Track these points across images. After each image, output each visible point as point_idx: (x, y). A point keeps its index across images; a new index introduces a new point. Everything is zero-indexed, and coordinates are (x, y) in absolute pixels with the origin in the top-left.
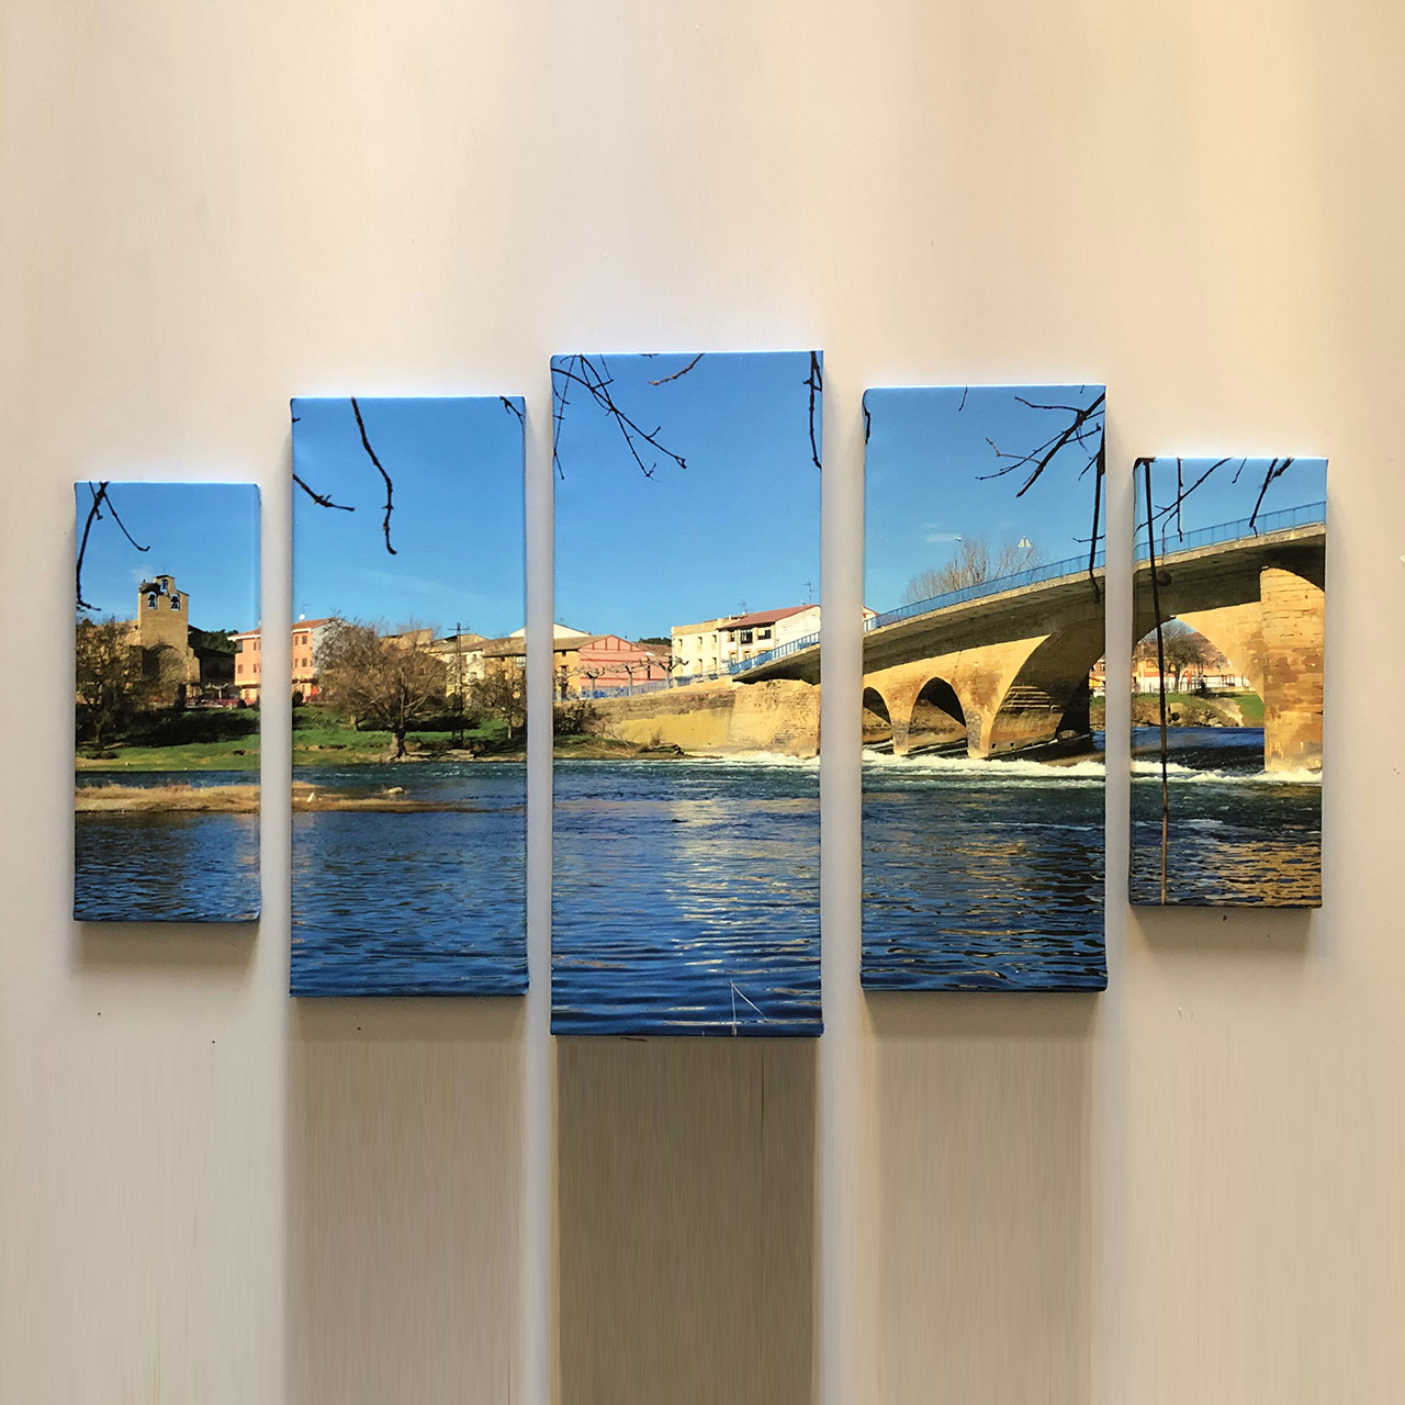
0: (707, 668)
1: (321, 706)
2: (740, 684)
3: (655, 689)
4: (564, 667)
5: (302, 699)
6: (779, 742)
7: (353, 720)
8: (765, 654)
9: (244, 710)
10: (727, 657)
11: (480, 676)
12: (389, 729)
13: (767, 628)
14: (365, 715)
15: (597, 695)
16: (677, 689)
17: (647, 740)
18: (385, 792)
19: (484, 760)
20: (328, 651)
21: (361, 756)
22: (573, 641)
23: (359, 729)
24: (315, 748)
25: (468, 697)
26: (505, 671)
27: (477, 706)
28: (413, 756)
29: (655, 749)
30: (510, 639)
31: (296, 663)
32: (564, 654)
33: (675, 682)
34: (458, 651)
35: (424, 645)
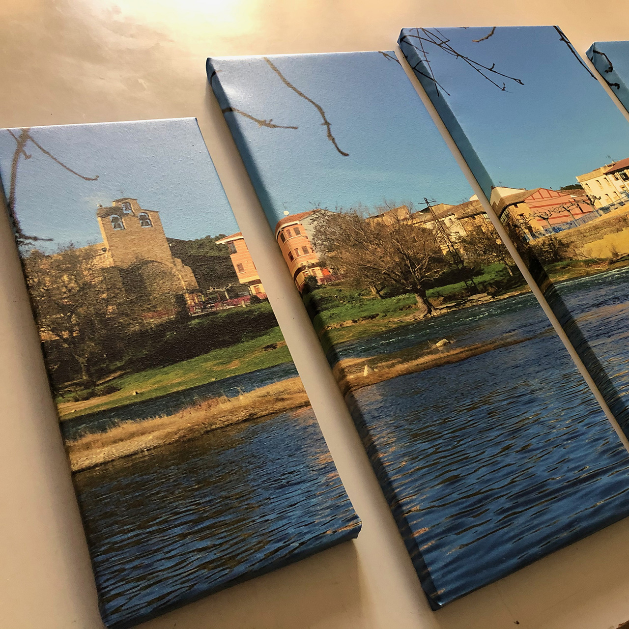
0: (614, 199)
1: (338, 285)
3: (591, 219)
4: (521, 215)
5: (316, 281)
7: (374, 291)
9: (259, 305)
11: (463, 233)
12: (408, 291)
14: (382, 284)
15: (557, 230)
16: (605, 216)
17: (607, 254)
18: (434, 347)
19: (502, 297)
20: (323, 237)
21: (396, 320)
22: (516, 196)
23: (382, 297)
24: (349, 323)
25: (462, 251)
26: (480, 226)
27: (473, 257)
28: (442, 309)
29: (618, 260)
30: (471, 203)
31: (297, 252)
32: (516, 206)
33: (601, 212)
34: (435, 218)
35: (405, 219)
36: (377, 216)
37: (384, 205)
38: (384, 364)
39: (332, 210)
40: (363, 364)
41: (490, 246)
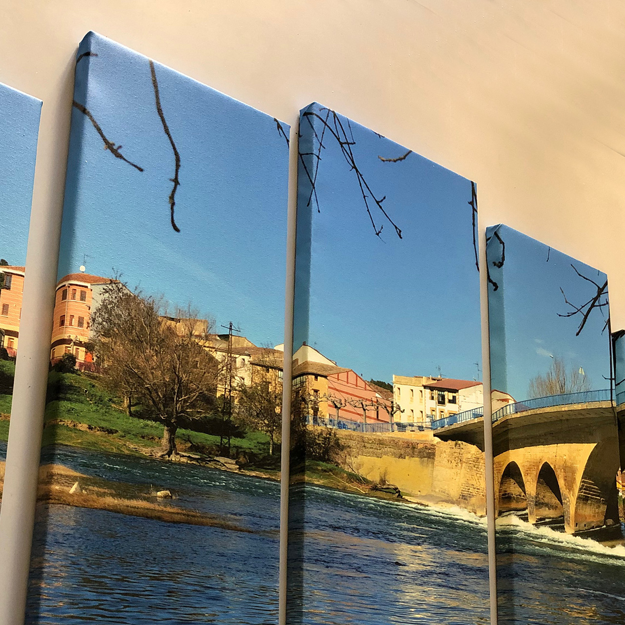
0: (416, 419)
1: (94, 378)
2: (437, 439)
3: (382, 430)
4: (316, 391)
5: (75, 363)
6: (464, 499)
7: (126, 403)
8: (453, 417)
10: (429, 413)
11: (248, 382)
12: (162, 421)
13: (454, 394)
14: (139, 399)
15: (341, 426)
16: (397, 434)
17: (374, 477)
18: (154, 494)
19: (248, 473)
20: (106, 316)
21: (132, 446)
22: (323, 367)
23: (131, 414)
24: (83, 427)
25: (236, 402)
26: (270, 383)
27: (244, 415)
28: (183, 456)
29: (382, 488)
30: (274, 352)
31: (71, 321)
32: (316, 378)
33: (395, 427)
34: (229, 351)
35: (199, 336)
36: (173, 319)
37: (186, 309)
38: (96, 489)
39: (130, 290)
40: (75, 479)
41: (266, 410)
